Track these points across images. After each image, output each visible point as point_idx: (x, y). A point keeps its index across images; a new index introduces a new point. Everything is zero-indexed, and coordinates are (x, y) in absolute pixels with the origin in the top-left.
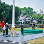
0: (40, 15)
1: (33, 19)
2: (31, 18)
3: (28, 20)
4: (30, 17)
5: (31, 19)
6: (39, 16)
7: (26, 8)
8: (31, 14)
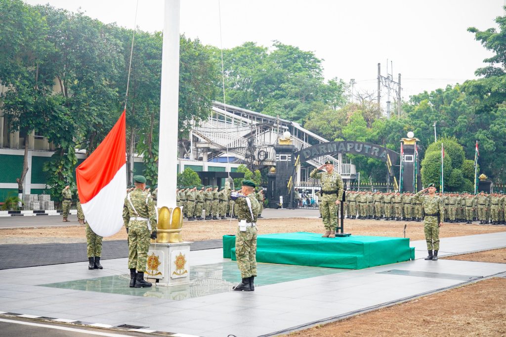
0: (378, 112)
1: (316, 148)
2: (300, 135)
3: (279, 150)
4: (291, 129)
5: (297, 143)
6: (368, 121)
7: (258, 50)
8: (302, 106)
